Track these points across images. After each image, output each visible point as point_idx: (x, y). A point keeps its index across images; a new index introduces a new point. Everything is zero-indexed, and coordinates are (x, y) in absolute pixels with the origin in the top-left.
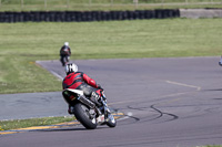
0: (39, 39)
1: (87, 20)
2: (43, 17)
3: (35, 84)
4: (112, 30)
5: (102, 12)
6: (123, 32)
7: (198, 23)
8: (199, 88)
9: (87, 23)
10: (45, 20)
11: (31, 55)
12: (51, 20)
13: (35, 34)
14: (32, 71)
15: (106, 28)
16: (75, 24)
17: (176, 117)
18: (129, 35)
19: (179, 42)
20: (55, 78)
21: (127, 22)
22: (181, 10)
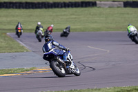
0: (9, 19)
1: (39, 8)
2: (11, 5)
3: (6, 47)
4: (54, 14)
5: (48, 3)
6: (61, 15)
7: (108, 10)
8: (108, 51)
9: (39, 10)
10: (13, 8)
11: (4, 30)
12: (16, 8)
13: (6, 16)
14: (4, 39)
15: (51, 13)
16: (32, 10)
17: (94, 69)
18: (65, 17)
19: (96, 22)
20: (19, 44)
21: (64, 9)
22: (97, 2)
